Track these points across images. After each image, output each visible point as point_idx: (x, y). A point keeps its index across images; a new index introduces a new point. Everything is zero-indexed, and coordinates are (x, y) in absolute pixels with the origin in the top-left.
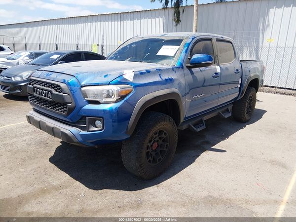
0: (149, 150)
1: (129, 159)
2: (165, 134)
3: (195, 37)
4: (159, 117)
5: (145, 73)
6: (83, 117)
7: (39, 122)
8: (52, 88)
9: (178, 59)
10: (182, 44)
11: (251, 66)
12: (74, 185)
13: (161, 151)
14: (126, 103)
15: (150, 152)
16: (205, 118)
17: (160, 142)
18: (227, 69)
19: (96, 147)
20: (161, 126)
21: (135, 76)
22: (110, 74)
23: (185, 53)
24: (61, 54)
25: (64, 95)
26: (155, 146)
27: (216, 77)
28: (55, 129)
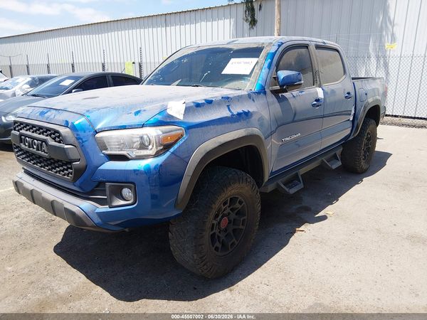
0: (216, 231)
1: (183, 248)
2: (240, 202)
3: (282, 44)
4: (230, 176)
5: (203, 104)
6: (101, 184)
7: (32, 191)
8: (47, 136)
9: (257, 80)
10: (263, 54)
11: (369, 86)
12: (93, 292)
13: (234, 230)
14: (173, 156)
15: (217, 233)
16: (302, 171)
17: (233, 216)
18: (333, 92)
19: (127, 230)
20: (233, 191)
21: (188, 110)
22: (145, 108)
23: (267, 70)
24: (76, 78)
25: (66, 146)
26: (225, 222)
27: (318, 106)
28: (55, 204)
